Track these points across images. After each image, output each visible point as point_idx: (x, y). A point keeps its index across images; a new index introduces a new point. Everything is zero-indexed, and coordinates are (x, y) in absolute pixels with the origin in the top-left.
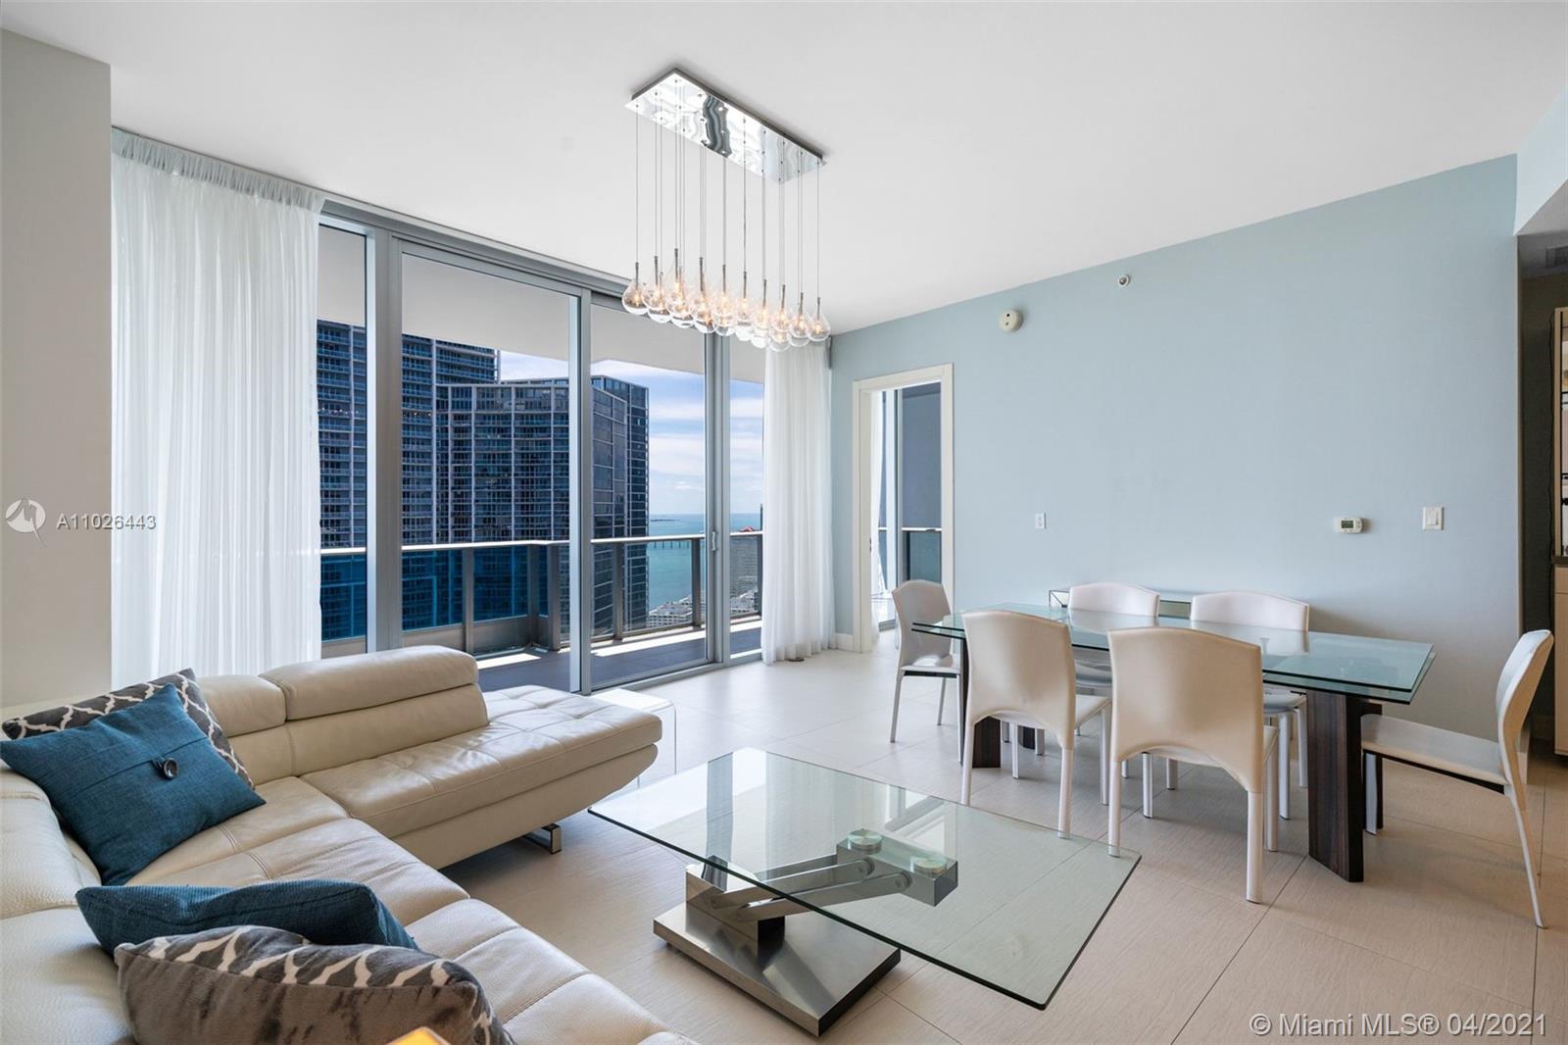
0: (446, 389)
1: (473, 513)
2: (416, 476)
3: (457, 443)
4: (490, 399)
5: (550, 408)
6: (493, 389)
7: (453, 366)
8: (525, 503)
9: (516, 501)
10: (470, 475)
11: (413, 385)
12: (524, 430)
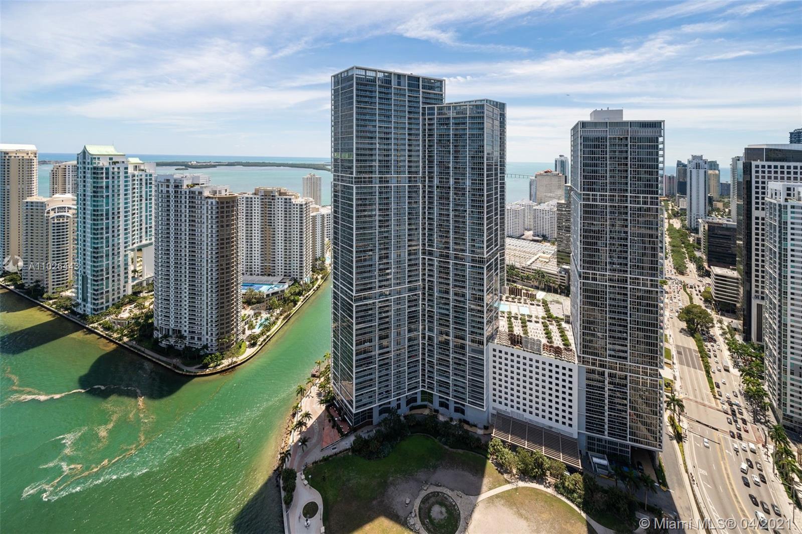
0: (425, 108)
1: (435, 159)
3: (429, 130)
4: (442, 111)
5: (467, 114)
6: (443, 107)
7: (428, 98)
8: (456, 155)
9: (453, 154)
10: (434, 143)
11: (413, 107)
12: (456, 123)
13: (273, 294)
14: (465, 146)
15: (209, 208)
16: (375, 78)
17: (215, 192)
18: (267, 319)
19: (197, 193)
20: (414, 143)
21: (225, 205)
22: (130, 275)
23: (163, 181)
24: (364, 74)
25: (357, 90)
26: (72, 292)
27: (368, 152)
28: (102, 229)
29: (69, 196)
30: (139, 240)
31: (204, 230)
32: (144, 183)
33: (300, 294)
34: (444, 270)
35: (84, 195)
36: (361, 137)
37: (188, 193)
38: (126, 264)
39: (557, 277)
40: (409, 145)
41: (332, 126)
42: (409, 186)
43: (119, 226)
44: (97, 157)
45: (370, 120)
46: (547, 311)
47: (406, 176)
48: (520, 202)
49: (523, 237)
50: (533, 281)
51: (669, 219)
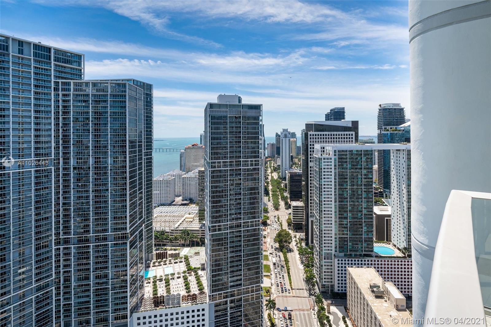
0: (58, 82)
1: (72, 139)
2: (44, 121)
3: (64, 107)
4: (80, 87)
5: (108, 92)
6: (81, 83)
7: (62, 72)
8: (96, 134)
9: (92, 133)
10: (70, 121)
11: (42, 80)
12: (96, 101)
14: (106, 124)
39: (198, 232)
46: (188, 264)
47: (33, 159)
48: (171, 173)
49: (174, 203)
50: (180, 241)
51: (272, 173)
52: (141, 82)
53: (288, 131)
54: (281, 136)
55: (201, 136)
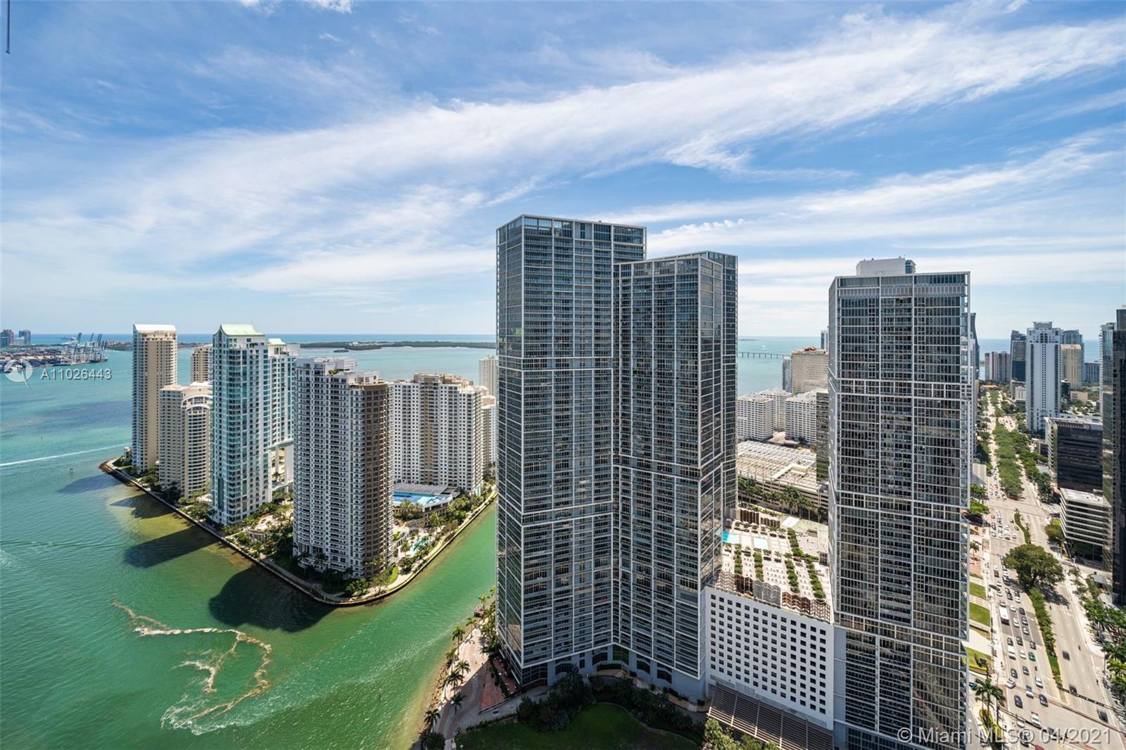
0: (618, 266)
3: (624, 295)
4: (641, 270)
5: (674, 272)
6: (642, 264)
7: (622, 253)
8: (660, 329)
9: (655, 327)
10: (631, 313)
11: (603, 265)
12: (659, 286)
13: (433, 508)
14: (672, 316)
15: (354, 399)
16: (551, 229)
17: (361, 380)
18: (425, 539)
19: (340, 381)
20: (604, 313)
21: (373, 396)
22: (271, 479)
23: (302, 366)
24: (535, 224)
25: (526, 245)
26: (208, 497)
27: (540, 327)
28: (239, 423)
29: (206, 384)
30: (280, 437)
31: (348, 427)
32: (286, 370)
33: (467, 508)
34: (643, 484)
35: (220, 383)
36: (532, 307)
37: (330, 381)
38: (266, 466)
39: (816, 497)
40: (597, 317)
41: (497, 294)
42: (596, 372)
43: (257, 421)
44: (233, 338)
45: (543, 285)
46: (795, 545)
47: (593, 357)
48: (767, 392)
49: (771, 440)
50: (782, 502)
51: (998, 415)
52: (719, 254)
53: (1054, 326)
54: (1029, 339)
55: (823, 335)
